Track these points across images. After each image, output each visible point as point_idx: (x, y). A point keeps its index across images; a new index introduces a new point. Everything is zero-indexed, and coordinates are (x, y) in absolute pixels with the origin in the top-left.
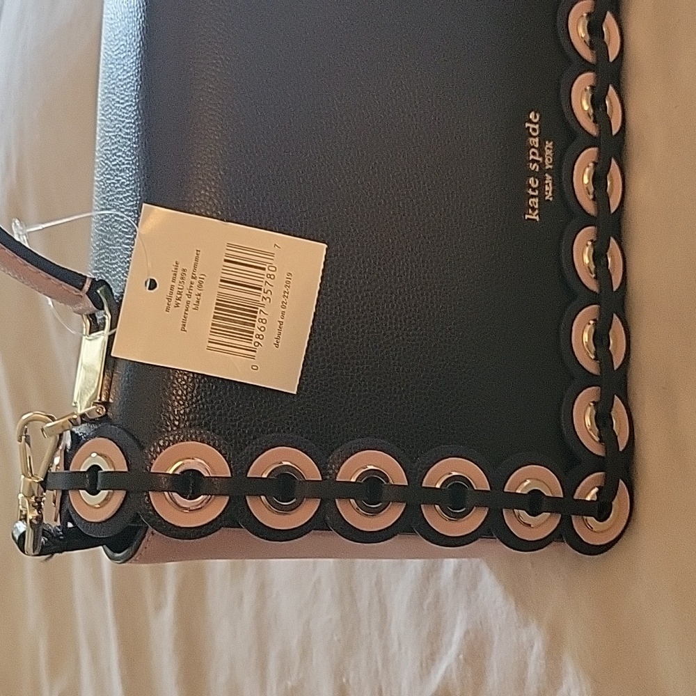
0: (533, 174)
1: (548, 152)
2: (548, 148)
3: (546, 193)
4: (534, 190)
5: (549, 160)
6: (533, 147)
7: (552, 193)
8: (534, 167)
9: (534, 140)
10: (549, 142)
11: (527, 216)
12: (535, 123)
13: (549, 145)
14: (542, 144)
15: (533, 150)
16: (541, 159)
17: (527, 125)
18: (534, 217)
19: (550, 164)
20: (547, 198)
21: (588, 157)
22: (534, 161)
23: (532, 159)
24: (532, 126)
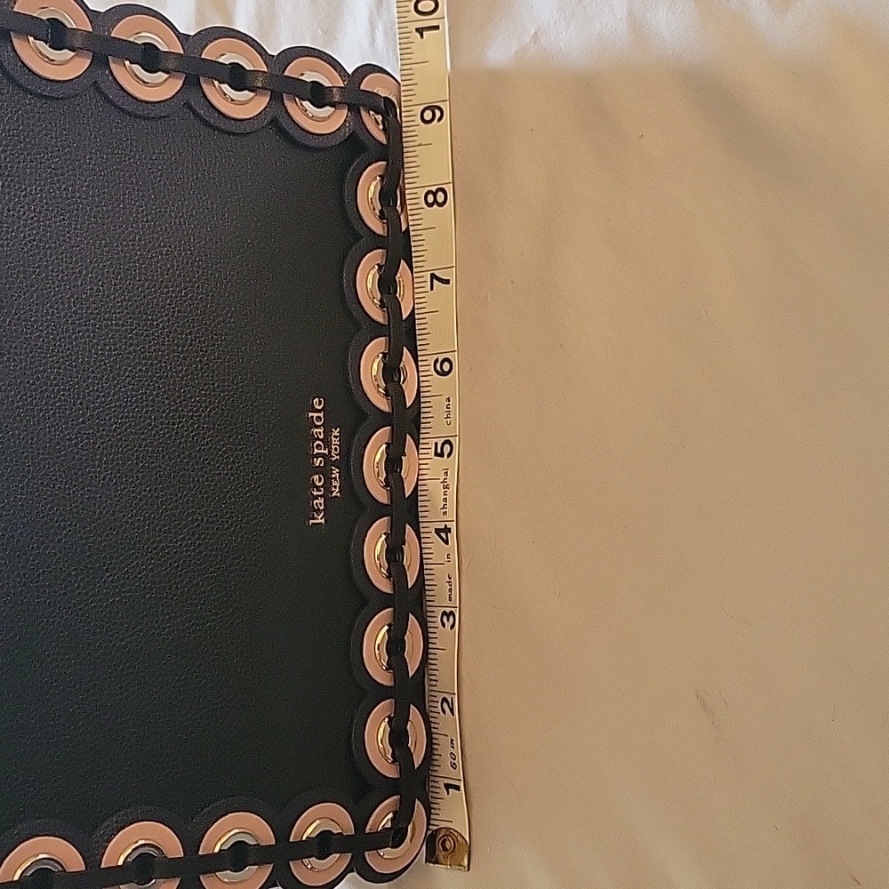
0: (318, 470)
1: (335, 441)
2: (335, 437)
3: (333, 489)
4: (318, 489)
5: (336, 449)
6: (318, 439)
7: (339, 488)
8: (318, 462)
9: (318, 430)
10: (336, 429)
11: (311, 522)
12: (319, 411)
13: (336, 432)
14: (327, 433)
15: (318, 442)
16: (326, 452)
17: (311, 414)
18: (320, 521)
19: (337, 455)
20: (334, 494)
21: (381, 437)
22: (318, 455)
23: (317, 454)
24: (315, 415)
